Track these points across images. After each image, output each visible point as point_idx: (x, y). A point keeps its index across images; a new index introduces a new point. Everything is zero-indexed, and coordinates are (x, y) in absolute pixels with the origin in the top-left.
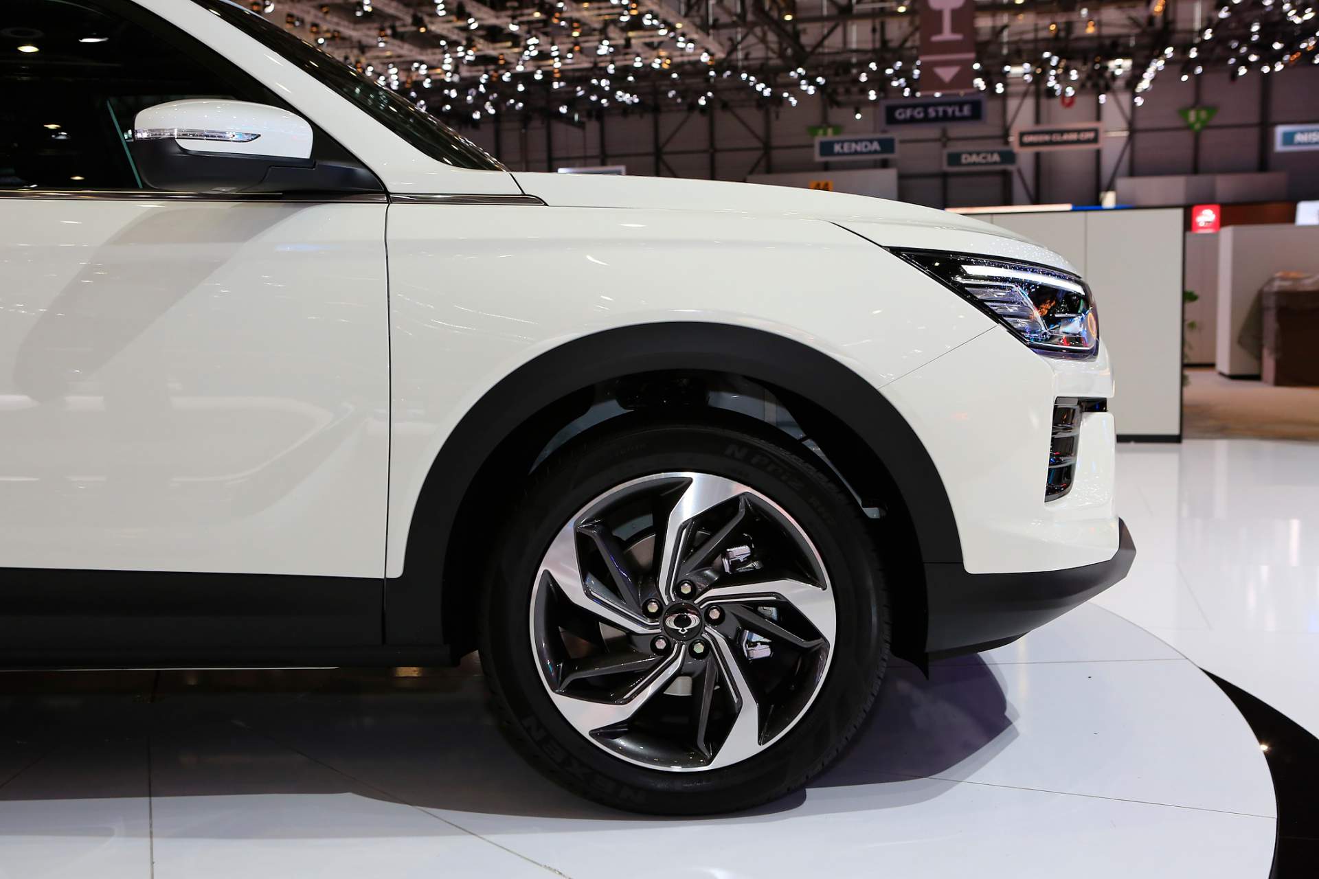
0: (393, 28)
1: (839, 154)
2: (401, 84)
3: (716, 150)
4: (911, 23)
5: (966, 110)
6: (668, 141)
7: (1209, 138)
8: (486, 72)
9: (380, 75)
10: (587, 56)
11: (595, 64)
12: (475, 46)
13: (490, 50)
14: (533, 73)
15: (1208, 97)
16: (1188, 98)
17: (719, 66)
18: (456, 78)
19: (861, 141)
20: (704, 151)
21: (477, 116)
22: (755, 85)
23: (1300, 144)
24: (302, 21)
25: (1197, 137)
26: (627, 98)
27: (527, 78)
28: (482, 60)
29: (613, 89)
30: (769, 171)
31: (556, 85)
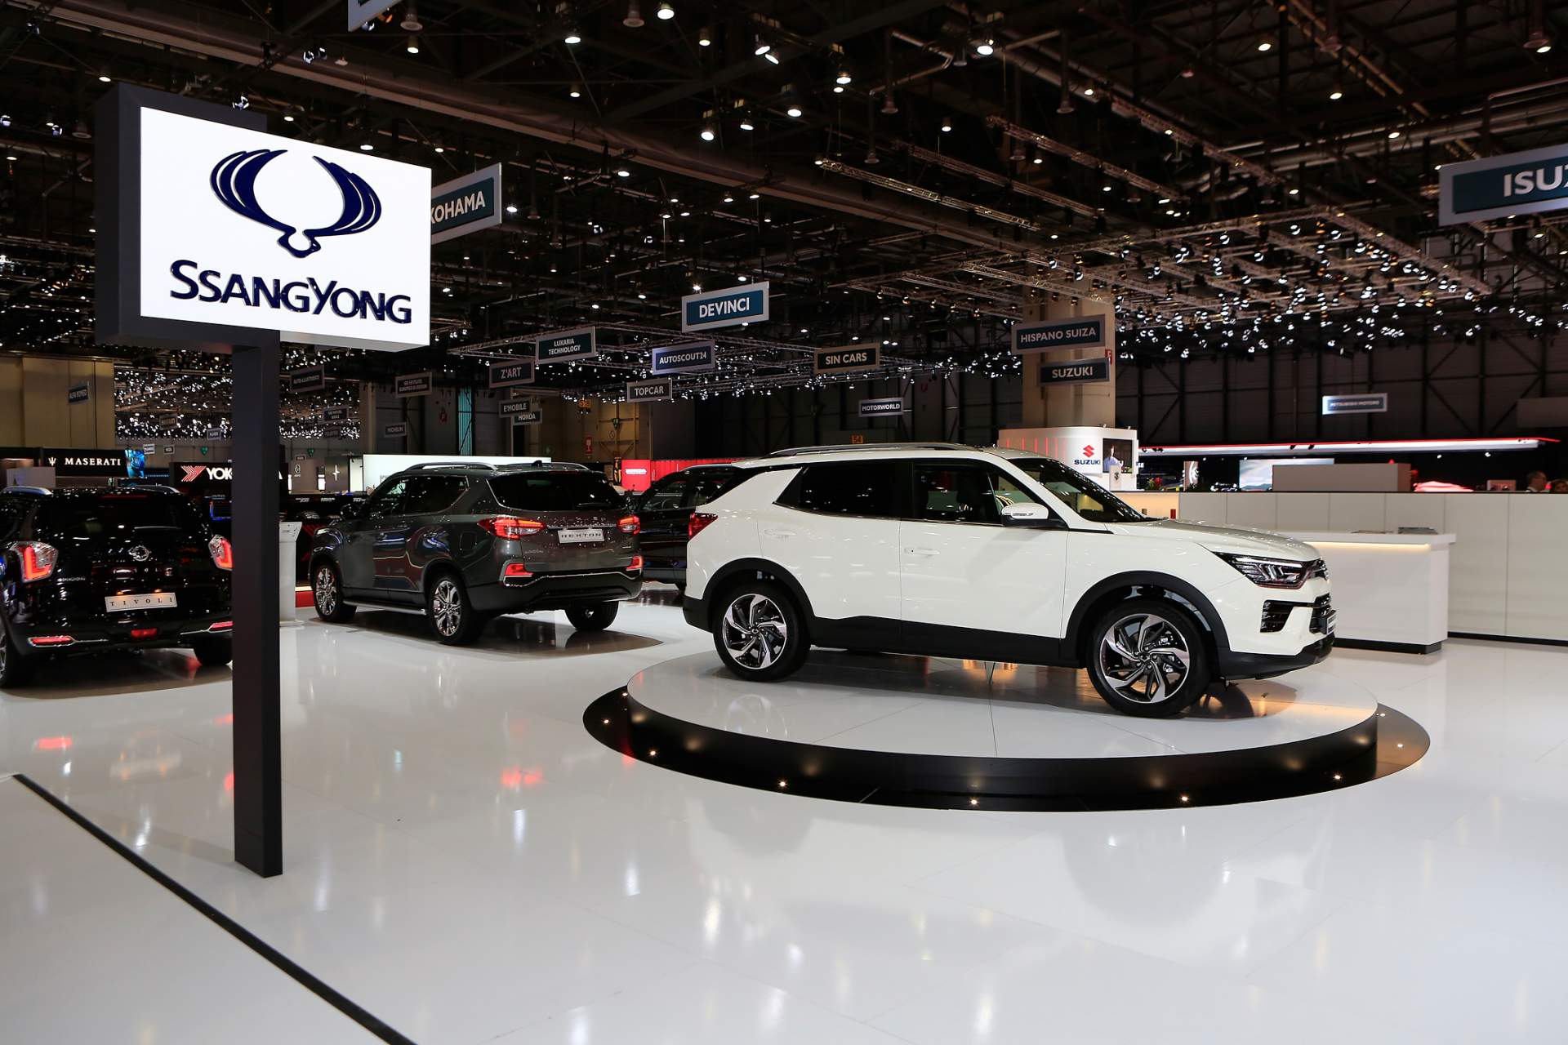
0: (1178, 285)
2: (1185, 327)
3: (1487, 376)
6: (1437, 366)
8: (1260, 316)
9: (1168, 321)
10: (1353, 299)
11: (1361, 305)
12: (1249, 297)
13: (1263, 299)
14: (1303, 315)
17: (1485, 302)
18: (1233, 322)
20: (1476, 377)
21: (1251, 350)
22: (1524, 318)
24: (1105, 284)
26: (1392, 332)
27: (1296, 319)
28: (1256, 307)
29: (1378, 326)
30: (1544, 394)
31: (1323, 324)
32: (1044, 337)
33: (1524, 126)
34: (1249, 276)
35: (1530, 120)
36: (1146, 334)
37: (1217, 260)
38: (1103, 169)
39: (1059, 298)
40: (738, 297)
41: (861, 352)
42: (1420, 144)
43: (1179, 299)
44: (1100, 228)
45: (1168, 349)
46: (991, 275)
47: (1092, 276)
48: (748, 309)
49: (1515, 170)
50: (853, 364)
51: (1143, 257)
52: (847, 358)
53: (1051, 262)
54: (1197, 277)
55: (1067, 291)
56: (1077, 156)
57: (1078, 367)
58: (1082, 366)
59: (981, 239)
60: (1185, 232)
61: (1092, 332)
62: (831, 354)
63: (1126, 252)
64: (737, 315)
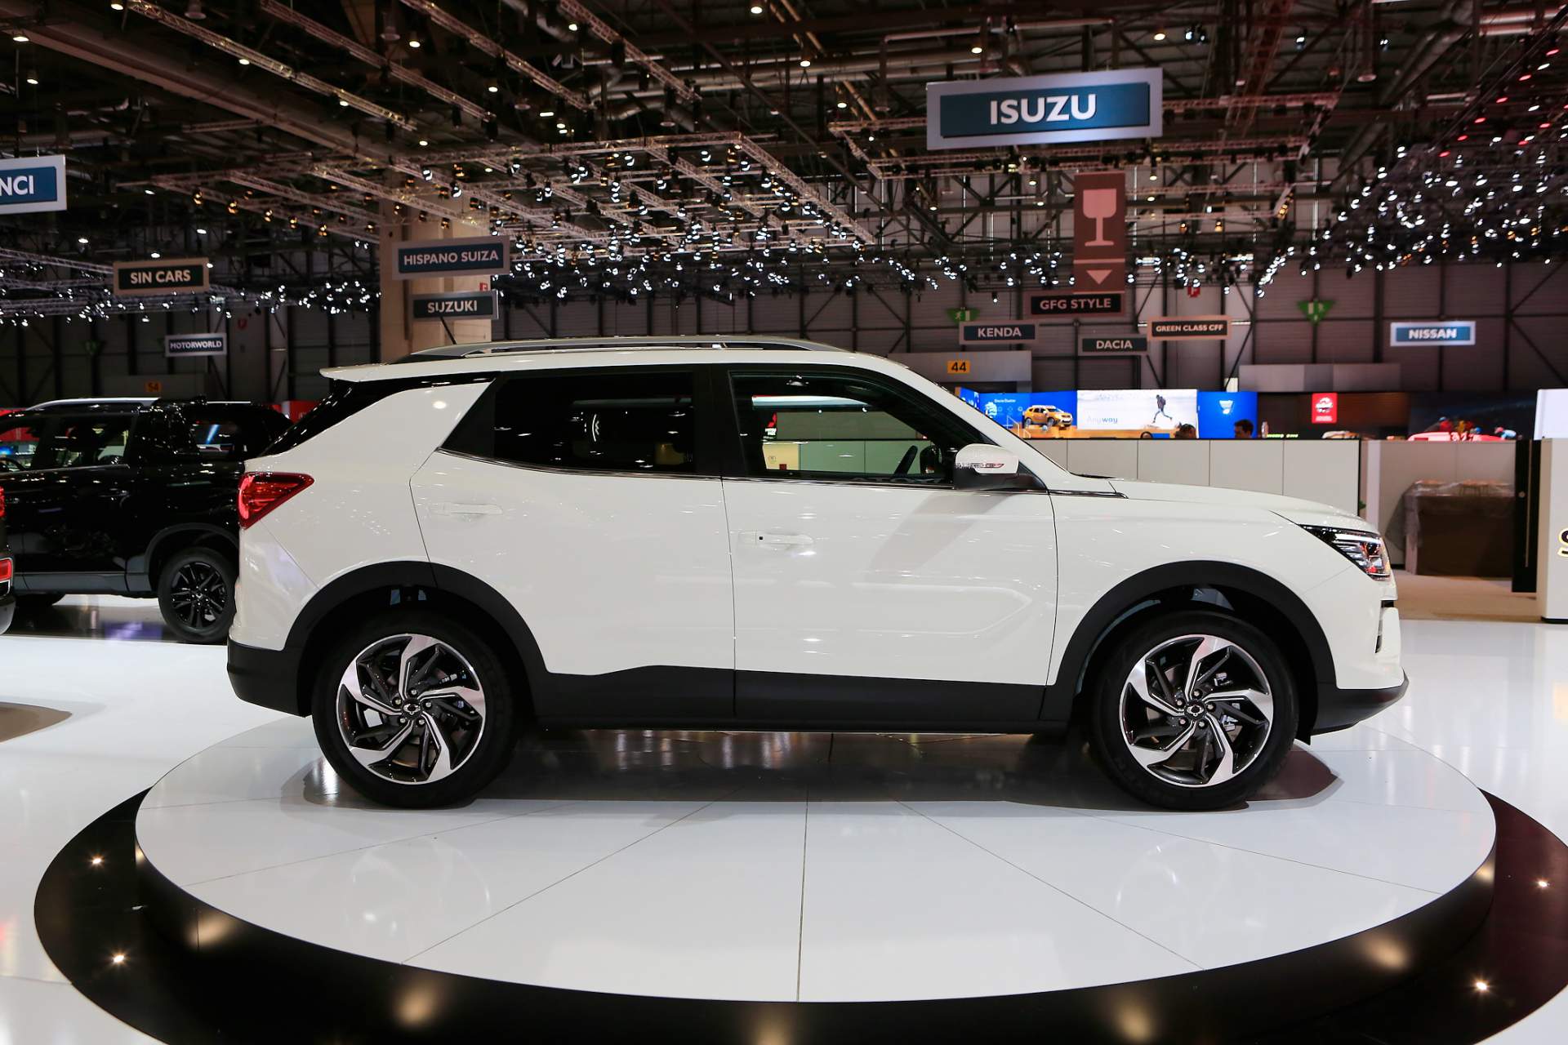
0: (567, 212)
1: (982, 338)
2: (567, 262)
3: (858, 329)
4: (1048, 215)
6: (812, 319)
7: (1326, 327)
8: (648, 253)
9: (548, 253)
11: (754, 248)
12: (641, 230)
13: (654, 233)
14: (693, 255)
15: (1327, 291)
16: (1309, 293)
17: (869, 253)
18: (619, 258)
19: (1004, 327)
20: (849, 330)
21: (634, 292)
22: (900, 270)
23: (1413, 339)
24: (485, 205)
25: (1315, 328)
26: (778, 279)
27: (686, 259)
28: (647, 242)
29: (767, 271)
30: (909, 350)
31: (713, 266)
32: (433, 259)
34: (646, 206)
36: (523, 268)
37: (616, 184)
38: (504, 60)
39: (428, 218)
40: (14, 174)
41: (182, 268)
43: (563, 229)
44: (488, 134)
45: (545, 286)
46: (347, 183)
47: (470, 194)
48: (32, 192)
49: (1001, 97)
50: (170, 284)
51: (534, 175)
52: (161, 277)
53: (426, 172)
54: (589, 203)
55: (438, 211)
56: (475, 39)
57: (459, 300)
58: (464, 299)
59: (336, 137)
60: (584, 148)
61: (494, 255)
62: (137, 270)
63: (517, 166)
64: (16, 199)
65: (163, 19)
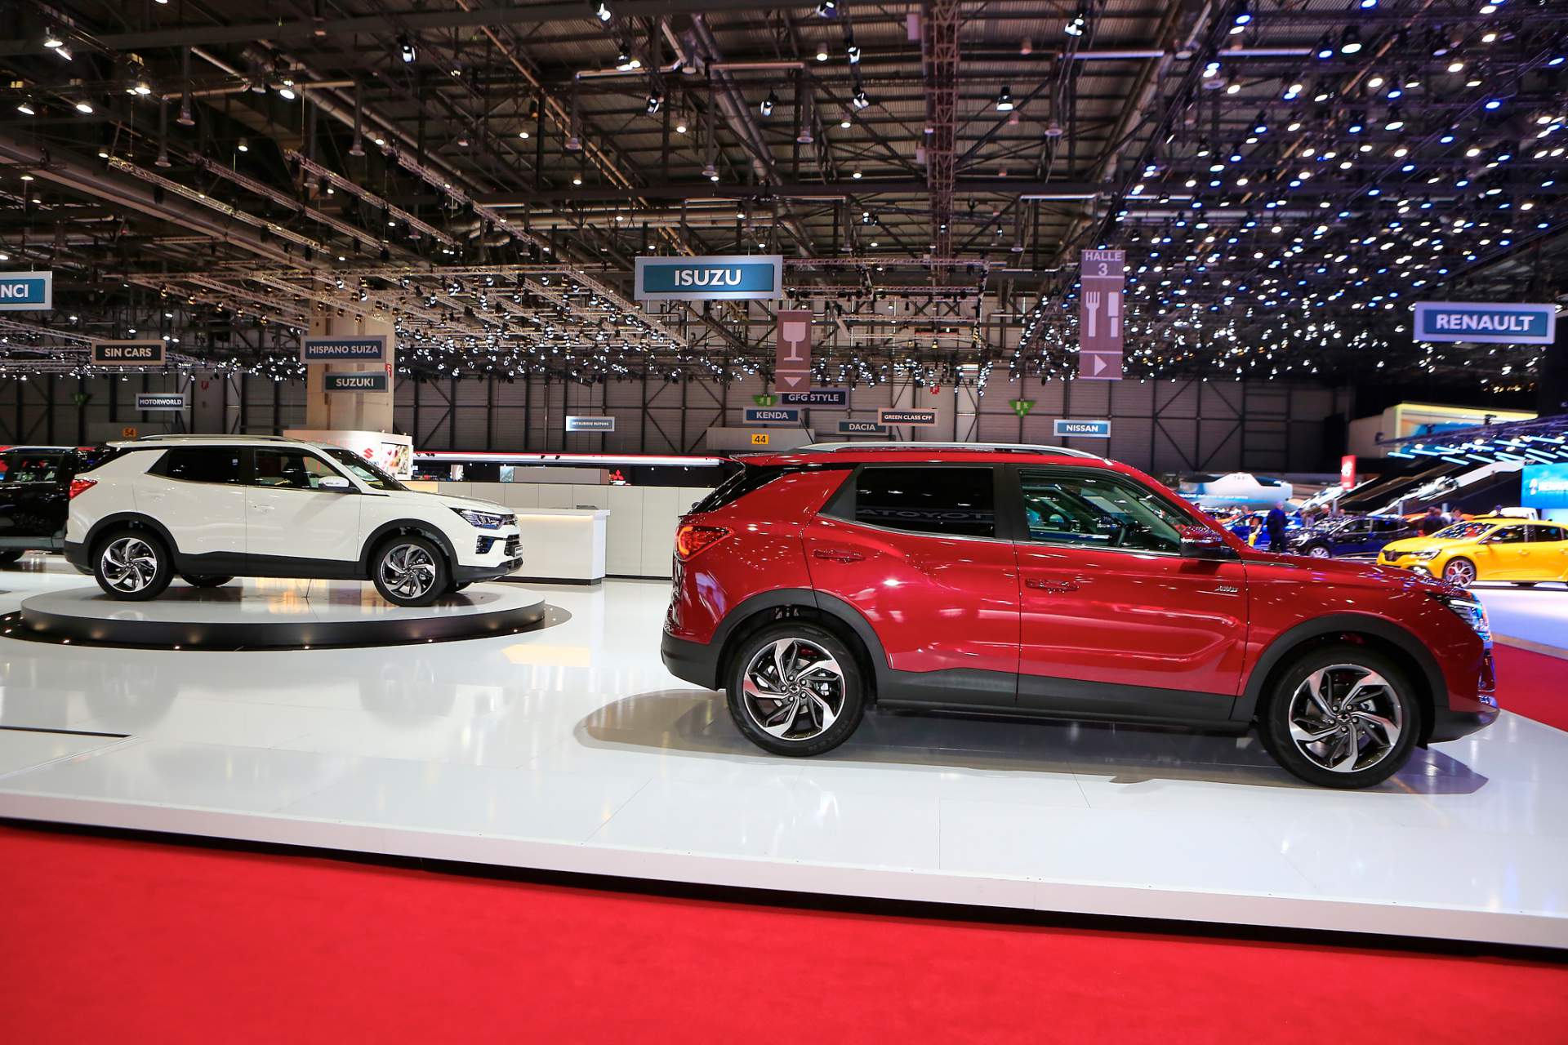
0: (451, 315)
1: (759, 419)
2: (456, 350)
3: (686, 408)
4: (824, 331)
5: (836, 398)
6: (653, 398)
7: (1029, 420)
8: (518, 346)
9: (442, 343)
10: (591, 339)
11: (596, 345)
12: (509, 330)
13: (519, 331)
14: (552, 348)
15: (1029, 395)
16: (1017, 394)
17: (684, 352)
18: (496, 349)
19: (776, 411)
20: (679, 408)
21: (511, 374)
22: (710, 366)
23: (1069, 432)
24: (387, 307)
25: (1022, 419)
26: (619, 368)
27: (548, 351)
28: (513, 338)
29: (610, 363)
30: (724, 425)
31: (568, 358)
32: (331, 350)
33: (710, 225)
34: (509, 313)
35: (713, 222)
36: (423, 353)
37: (483, 297)
38: (388, 210)
39: (345, 314)
40: (14, 282)
41: (145, 347)
42: (641, 225)
43: (453, 325)
44: (385, 256)
45: (441, 367)
46: (280, 287)
47: (376, 299)
48: (26, 296)
49: (682, 268)
50: (135, 358)
51: (421, 288)
52: (129, 352)
53: (339, 282)
54: (467, 308)
55: (352, 309)
56: (367, 196)
57: (360, 378)
58: (364, 377)
59: (271, 251)
60: (457, 271)
61: (375, 349)
62: (110, 347)
63: (407, 281)
64: (14, 300)
65: (135, 172)
